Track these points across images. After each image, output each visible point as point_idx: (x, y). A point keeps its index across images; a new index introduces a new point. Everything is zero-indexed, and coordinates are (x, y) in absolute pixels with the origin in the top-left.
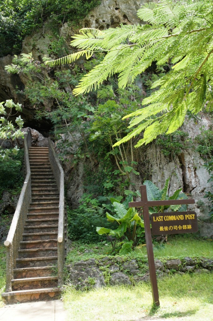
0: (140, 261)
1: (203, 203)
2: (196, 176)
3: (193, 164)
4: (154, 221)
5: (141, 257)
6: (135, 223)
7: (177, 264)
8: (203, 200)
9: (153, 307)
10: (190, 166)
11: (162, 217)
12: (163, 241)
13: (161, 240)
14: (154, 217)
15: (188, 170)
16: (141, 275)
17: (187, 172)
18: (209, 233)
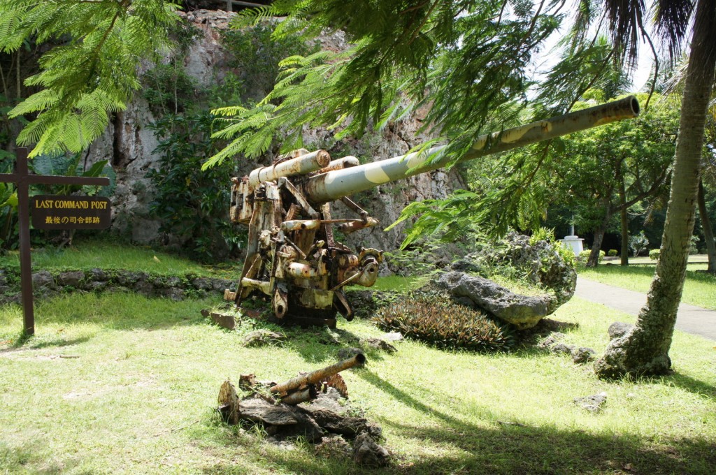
0: (12, 272)
1: (143, 187)
2: (138, 141)
3: (135, 119)
4: (37, 207)
5: (14, 266)
6: (10, 210)
7: (77, 277)
8: (146, 182)
9: (21, 336)
10: (129, 121)
11: (51, 202)
12: (63, 244)
13: (60, 242)
14: (37, 201)
15: (126, 129)
16: (11, 294)
17: (124, 131)
18: (147, 236)
